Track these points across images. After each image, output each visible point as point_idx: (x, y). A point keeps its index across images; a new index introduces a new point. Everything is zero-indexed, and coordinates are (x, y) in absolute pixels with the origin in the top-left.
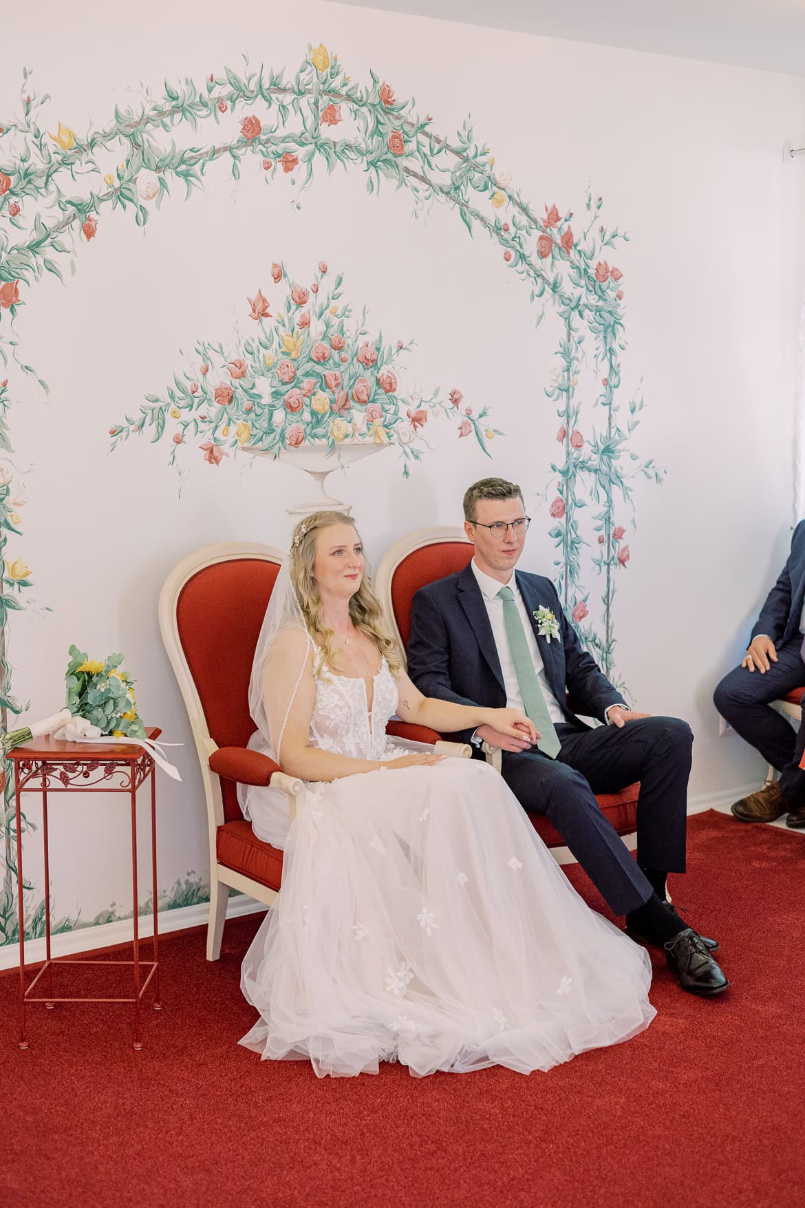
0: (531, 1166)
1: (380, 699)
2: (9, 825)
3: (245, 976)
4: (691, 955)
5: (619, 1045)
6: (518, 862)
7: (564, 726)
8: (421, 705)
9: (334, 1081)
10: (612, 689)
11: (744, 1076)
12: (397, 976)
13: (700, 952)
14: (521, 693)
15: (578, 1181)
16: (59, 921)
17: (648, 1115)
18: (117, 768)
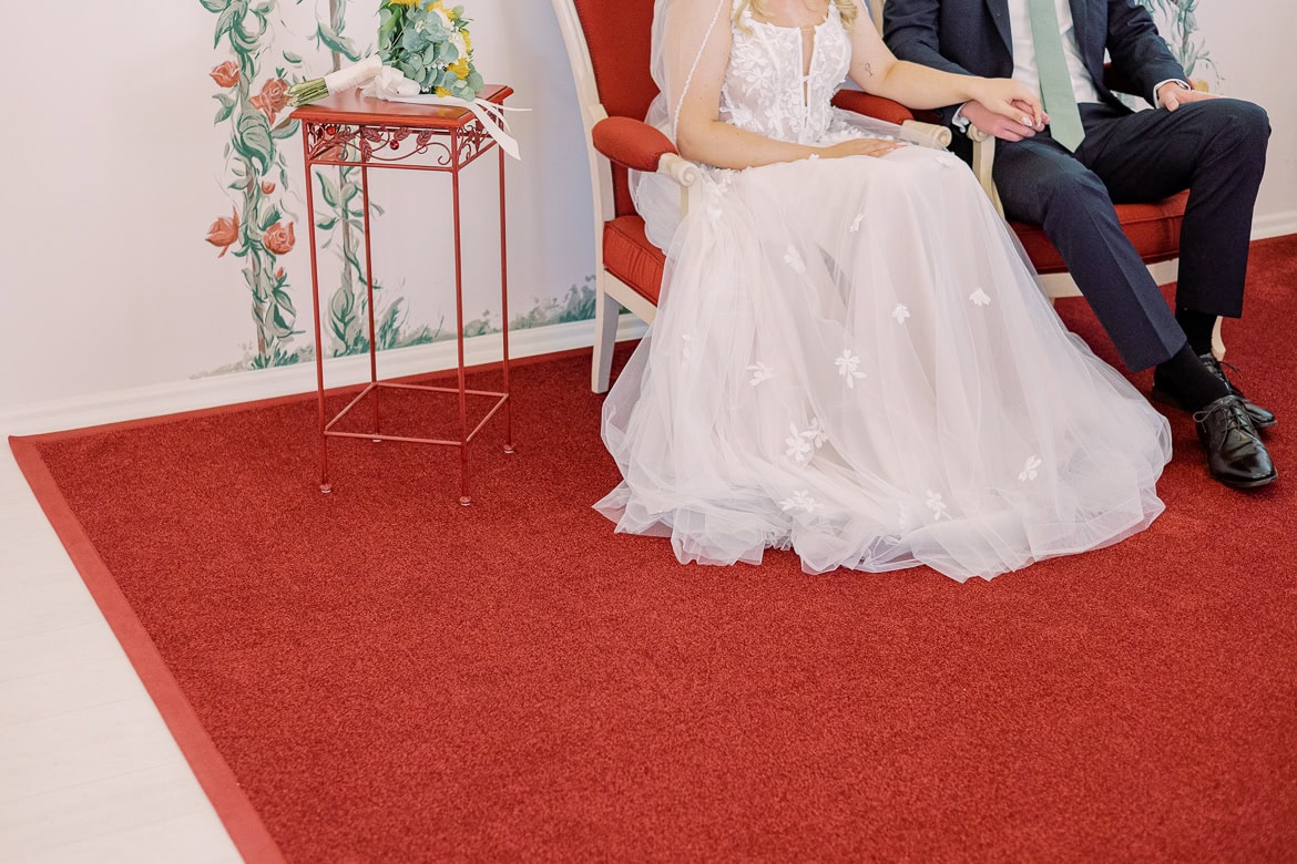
0: (928, 717)
1: (822, 57)
2: (346, 206)
3: (607, 422)
4: (1229, 431)
5: (1101, 550)
6: (985, 296)
7: (1095, 107)
8: (890, 71)
9: (700, 571)
10: (1169, 57)
11: (1267, 611)
12: (803, 437)
13: (1242, 428)
14: (1035, 59)
15: (987, 747)
16: (415, 329)
17: (1112, 657)
18: (434, 138)
